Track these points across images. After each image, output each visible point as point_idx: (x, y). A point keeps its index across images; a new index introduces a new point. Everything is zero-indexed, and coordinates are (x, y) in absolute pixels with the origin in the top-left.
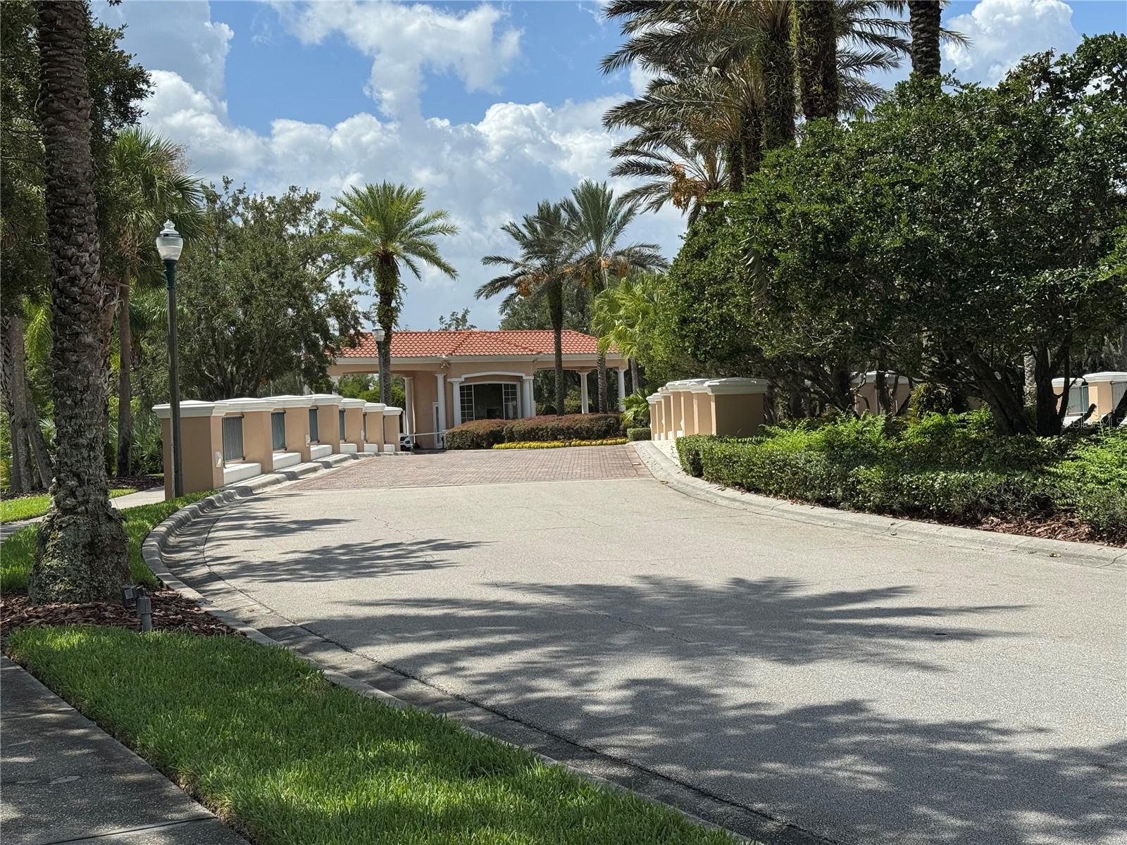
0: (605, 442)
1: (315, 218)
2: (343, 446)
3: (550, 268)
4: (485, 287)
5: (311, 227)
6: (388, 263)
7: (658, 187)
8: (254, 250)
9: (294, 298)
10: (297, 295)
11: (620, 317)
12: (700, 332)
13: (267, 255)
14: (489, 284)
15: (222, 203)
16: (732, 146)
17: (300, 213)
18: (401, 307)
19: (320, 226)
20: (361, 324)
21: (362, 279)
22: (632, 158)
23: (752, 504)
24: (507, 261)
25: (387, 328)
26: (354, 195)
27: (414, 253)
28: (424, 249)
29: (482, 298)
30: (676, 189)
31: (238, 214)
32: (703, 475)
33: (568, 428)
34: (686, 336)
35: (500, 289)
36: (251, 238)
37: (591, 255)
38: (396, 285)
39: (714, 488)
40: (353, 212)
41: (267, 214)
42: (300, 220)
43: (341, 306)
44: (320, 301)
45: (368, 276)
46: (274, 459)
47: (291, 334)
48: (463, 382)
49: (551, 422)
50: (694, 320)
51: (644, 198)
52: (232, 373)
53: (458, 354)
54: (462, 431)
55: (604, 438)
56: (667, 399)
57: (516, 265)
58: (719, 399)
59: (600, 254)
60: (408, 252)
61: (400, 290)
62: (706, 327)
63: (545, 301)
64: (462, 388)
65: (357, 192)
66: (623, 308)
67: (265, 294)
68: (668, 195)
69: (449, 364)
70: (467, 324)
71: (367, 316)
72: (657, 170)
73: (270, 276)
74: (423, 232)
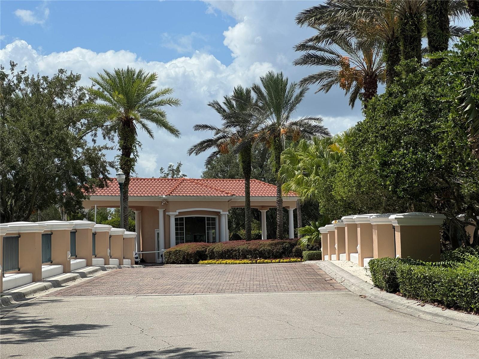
0: (282, 260)
1: (76, 93)
2: (95, 260)
3: (242, 133)
4: (195, 146)
5: (73, 99)
6: (129, 126)
7: (329, 74)
8: (31, 115)
9: (60, 149)
10: (62, 147)
11: (299, 169)
12: (399, 173)
13: (41, 118)
14: (198, 144)
15: (9, 80)
16: (388, 42)
17: (66, 88)
18: (137, 158)
19: (81, 98)
20: (107, 171)
21: (109, 138)
22: (312, 52)
23: (456, 320)
24: (212, 128)
25: (127, 173)
26: (106, 76)
27: (148, 119)
28: (156, 116)
29: (193, 154)
30: (342, 75)
31: (20, 89)
32: (399, 291)
33: (255, 250)
34: (387, 176)
35: (206, 148)
36: (29, 106)
37: (273, 125)
38: (134, 142)
39: (413, 303)
40: (105, 89)
41: (41, 90)
42: (65, 94)
43: (93, 157)
44: (78, 153)
45: (113, 136)
46: (43, 270)
47: (56, 176)
48: (177, 215)
49: (241, 245)
50: (394, 163)
51: (318, 81)
52: (11, 205)
53: (174, 195)
54: (176, 251)
55: (281, 257)
56: (341, 230)
57: (218, 131)
58: (404, 230)
59: (279, 124)
60: (143, 118)
61: (137, 146)
62: (404, 169)
63: (238, 158)
64: (176, 220)
65: (108, 74)
66: (301, 162)
67: (38, 146)
68: (336, 80)
69: (168, 202)
70: (181, 174)
71: (112, 165)
72: (330, 62)
73: (43, 133)
74: (155, 104)
